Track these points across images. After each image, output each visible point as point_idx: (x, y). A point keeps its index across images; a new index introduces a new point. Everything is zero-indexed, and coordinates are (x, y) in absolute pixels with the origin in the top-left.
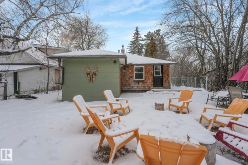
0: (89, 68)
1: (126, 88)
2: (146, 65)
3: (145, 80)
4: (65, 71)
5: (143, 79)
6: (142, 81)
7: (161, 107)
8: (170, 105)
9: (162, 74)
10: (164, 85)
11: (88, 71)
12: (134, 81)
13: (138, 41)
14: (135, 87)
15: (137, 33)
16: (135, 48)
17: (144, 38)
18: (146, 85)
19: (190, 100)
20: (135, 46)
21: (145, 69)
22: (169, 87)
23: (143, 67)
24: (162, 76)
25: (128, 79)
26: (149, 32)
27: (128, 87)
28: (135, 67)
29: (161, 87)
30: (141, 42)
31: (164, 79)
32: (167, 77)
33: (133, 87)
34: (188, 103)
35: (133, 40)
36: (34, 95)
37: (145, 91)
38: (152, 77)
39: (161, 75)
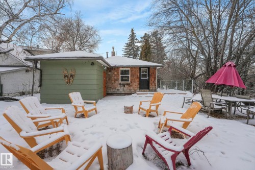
0: (67, 70)
1: (111, 91)
2: (132, 68)
3: (131, 82)
4: (43, 73)
5: (129, 82)
6: (127, 84)
7: (128, 110)
8: (140, 108)
9: (149, 76)
10: (151, 88)
11: (66, 73)
12: (120, 84)
13: (133, 43)
14: (121, 90)
15: (133, 35)
16: (130, 50)
17: (140, 40)
18: (131, 88)
19: (160, 103)
20: (130, 48)
21: (131, 71)
22: (155, 90)
23: (129, 69)
24: (149, 79)
25: (113, 82)
26: (145, 34)
27: (114, 90)
28: (120, 69)
29: (148, 90)
30: (136, 44)
31: (151, 82)
32: (153, 80)
33: (118, 90)
34: (157, 106)
35: (129, 42)
36: (17, 98)
37: (131, 94)
38: (138, 80)
39: (147, 78)
